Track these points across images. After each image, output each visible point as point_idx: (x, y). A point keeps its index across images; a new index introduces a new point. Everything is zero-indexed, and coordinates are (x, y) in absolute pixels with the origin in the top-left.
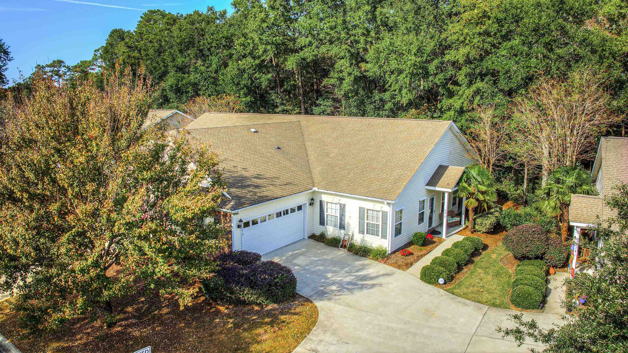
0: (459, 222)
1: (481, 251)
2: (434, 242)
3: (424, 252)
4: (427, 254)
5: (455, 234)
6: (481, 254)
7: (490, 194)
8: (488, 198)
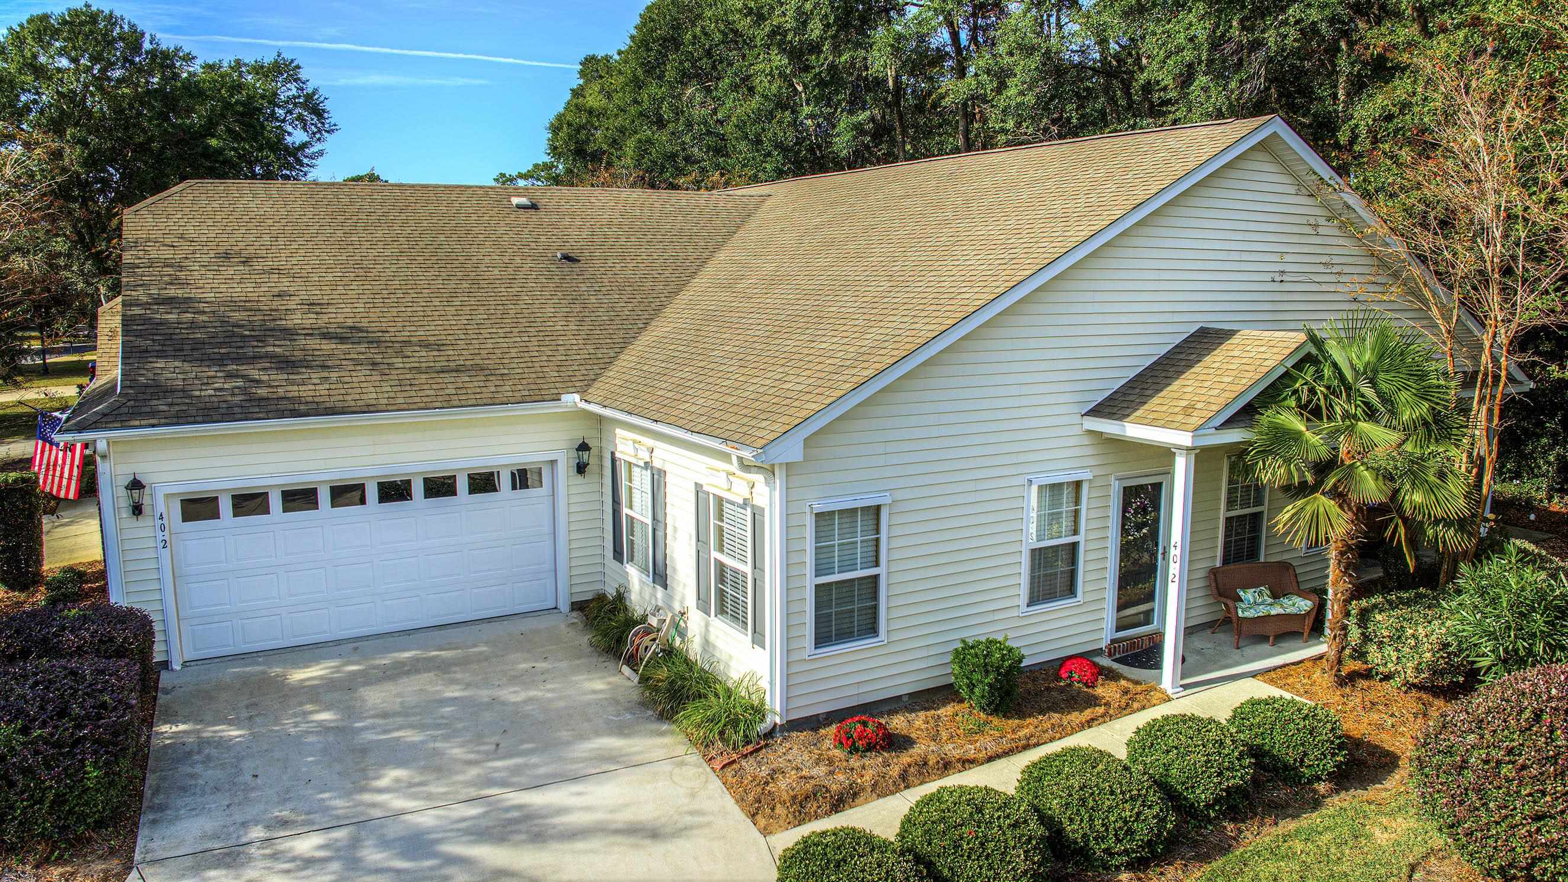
0: (1309, 622)
1: (1322, 787)
2: (1093, 701)
3: (987, 743)
4: (990, 759)
5: (1254, 675)
6: (1316, 804)
7: (1432, 478)
8: (1418, 498)
